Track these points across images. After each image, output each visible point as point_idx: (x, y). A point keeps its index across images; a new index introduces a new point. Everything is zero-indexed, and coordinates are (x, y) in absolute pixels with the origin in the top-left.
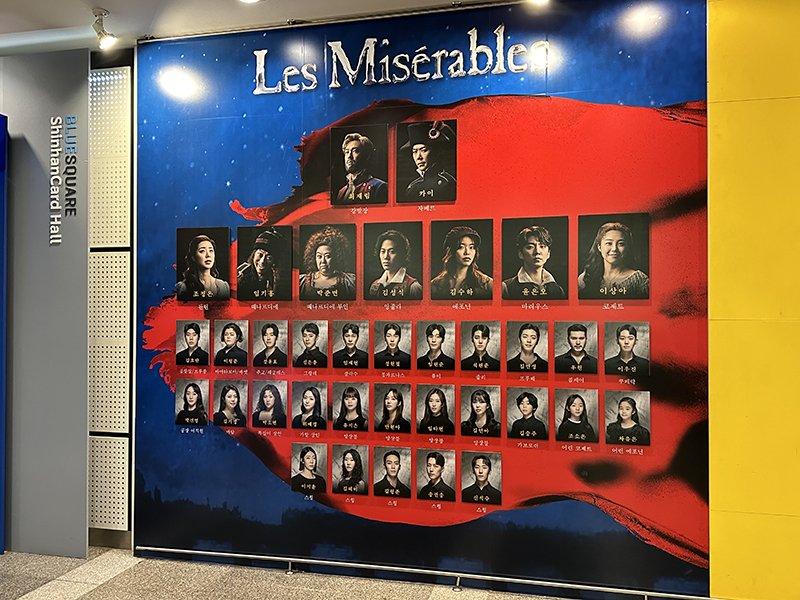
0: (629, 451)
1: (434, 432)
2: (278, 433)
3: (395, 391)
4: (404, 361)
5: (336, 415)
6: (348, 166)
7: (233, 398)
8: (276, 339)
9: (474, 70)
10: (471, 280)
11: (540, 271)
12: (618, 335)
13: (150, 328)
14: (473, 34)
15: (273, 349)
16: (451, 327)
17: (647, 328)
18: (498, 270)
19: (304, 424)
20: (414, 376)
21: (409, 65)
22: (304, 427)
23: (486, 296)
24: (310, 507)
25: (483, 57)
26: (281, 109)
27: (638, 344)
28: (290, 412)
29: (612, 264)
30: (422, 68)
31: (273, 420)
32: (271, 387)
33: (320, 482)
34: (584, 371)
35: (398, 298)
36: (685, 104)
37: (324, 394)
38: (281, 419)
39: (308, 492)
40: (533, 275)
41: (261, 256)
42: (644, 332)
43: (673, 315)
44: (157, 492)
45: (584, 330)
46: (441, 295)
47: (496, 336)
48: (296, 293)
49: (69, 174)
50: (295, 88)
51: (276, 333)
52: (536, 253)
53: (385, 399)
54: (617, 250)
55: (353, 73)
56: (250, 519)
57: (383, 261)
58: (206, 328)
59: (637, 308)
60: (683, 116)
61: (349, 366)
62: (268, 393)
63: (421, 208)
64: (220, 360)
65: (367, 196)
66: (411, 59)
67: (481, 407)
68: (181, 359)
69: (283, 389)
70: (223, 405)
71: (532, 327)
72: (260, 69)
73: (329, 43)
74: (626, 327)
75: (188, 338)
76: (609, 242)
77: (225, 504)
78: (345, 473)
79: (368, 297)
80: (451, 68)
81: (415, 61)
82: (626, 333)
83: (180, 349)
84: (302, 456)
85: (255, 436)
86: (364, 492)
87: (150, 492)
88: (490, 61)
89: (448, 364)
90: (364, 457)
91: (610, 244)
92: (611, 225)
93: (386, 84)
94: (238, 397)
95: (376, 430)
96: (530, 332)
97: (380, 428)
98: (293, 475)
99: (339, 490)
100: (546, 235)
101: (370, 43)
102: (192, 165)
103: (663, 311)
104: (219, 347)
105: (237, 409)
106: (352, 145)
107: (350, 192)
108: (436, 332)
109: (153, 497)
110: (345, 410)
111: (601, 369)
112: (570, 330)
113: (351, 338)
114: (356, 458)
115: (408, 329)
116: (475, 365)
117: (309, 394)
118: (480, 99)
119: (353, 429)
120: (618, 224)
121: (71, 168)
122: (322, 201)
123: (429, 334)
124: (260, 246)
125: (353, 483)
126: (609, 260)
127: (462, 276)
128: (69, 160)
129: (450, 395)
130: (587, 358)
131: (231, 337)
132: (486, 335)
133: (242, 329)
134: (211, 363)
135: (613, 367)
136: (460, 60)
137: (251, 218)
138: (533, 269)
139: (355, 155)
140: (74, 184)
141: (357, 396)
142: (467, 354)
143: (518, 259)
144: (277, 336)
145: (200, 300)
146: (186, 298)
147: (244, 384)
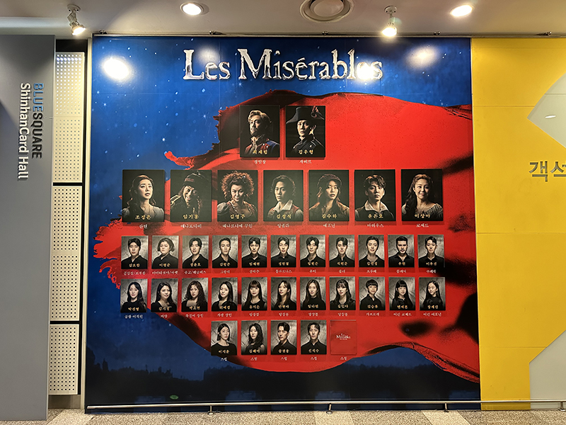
0: (433, 314)
1: (312, 309)
2: (200, 315)
3: (285, 282)
4: (291, 262)
5: (244, 300)
6: (252, 131)
7: (166, 292)
8: (200, 249)
9: (336, 76)
10: (335, 209)
11: (378, 203)
12: (426, 243)
13: (100, 242)
14: (335, 53)
15: (198, 256)
16: (323, 239)
17: (442, 239)
18: (352, 202)
19: (221, 308)
20: (298, 272)
21: (294, 69)
22: (221, 310)
23: (344, 219)
24: (225, 366)
25: (341, 68)
26: (204, 90)
27: (437, 248)
28: (210, 300)
29: (422, 199)
30: (302, 71)
31: (197, 306)
32: (195, 283)
33: (232, 348)
34: (406, 266)
35: (288, 220)
36: (460, 106)
37: (235, 286)
38: (203, 304)
39: (224, 355)
40: (374, 206)
41: (189, 190)
42: (441, 241)
43: (456, 231)
44: (105, 364)
45: (406, 240)
46: (316, 218)
47: (351, 245)
48: (215, 216)
49: (36, 126)
50: (214, 77)
51: (200, 245)
52: (376, 192)
53: (279, 287)
54: (424, 191)
55: (256, 71)
56: (180, 378)
57: (277, 195)
58: (145, 241)
59: (437, 226)
60: (458, 113)
61: (253, 266)
62: (193, 287)
63: (302, 161)
64: (157, 264)
65: (266, 152)
66: (295, 65)
67: (343, 290)
68: (126, 265)
69: (205, 284)
70: (159, 297)
71: (374, 239)
72: (189, 63)
73: (239, 50)
74: (431, 238)
75: (131, 249)
76: (420, 186)
77: (160, 369)
78: (251, 340)
79: (266, 219)
80: (321, 73)
81: (297, 67)
82: (430, 242)
83: (125, 257)
84: (219, 331)
85: (183, 318)
86: (265, 353)
87: (99, 364)
88: (346, 71)
89: (320, 263)
90: (264, 327)
91: (421, 187)
92: (421, 176)
93: (278, 80)
94: (170, 290)
95: (272, 309)
96: (373, 242)
97: (276, 308)
98: (212, 344)
99: (246, 352)
100: (382, 181)
101: (267, 52)
102: (135, 125)
103: (451, 228)
104: (155, 255)
105: (170, 299)
106: (255, 118)
107: (253, 148)
108: (313, 242)
109: (101, 367)
110: (250, 296)
111: (417, 264)
112: (397, 240)
113: (254, 247)
114: (259, 329)
115: (294, 240)
116: (339, 263)
117: (225, 286)
118: (339, 94)
119: (256, 310)
120: (424, 175)
121: (38, 122)
122: (233, 155)
123: (308, 243)
124: (188, 184)
125: (256, 347)
126: (419, 197)
127: (329, 206)
128: (36, 116)
129: (322, 284)
130: (408, 257)
131: (165, 248)
132: (345, 244)
133: (174, 242)
134: (150, 267)
135: (423, 263)
136: (327, 68)
137: (181, 164)
138: (374, 202)
139: (257, 125)
140: (41, 135)
141: (259, 287)
142: (334, 256)
143: (364, 195)
144: (201, 247)
145: (141, 221)
146: (129, 220)
147: (175, 281)
